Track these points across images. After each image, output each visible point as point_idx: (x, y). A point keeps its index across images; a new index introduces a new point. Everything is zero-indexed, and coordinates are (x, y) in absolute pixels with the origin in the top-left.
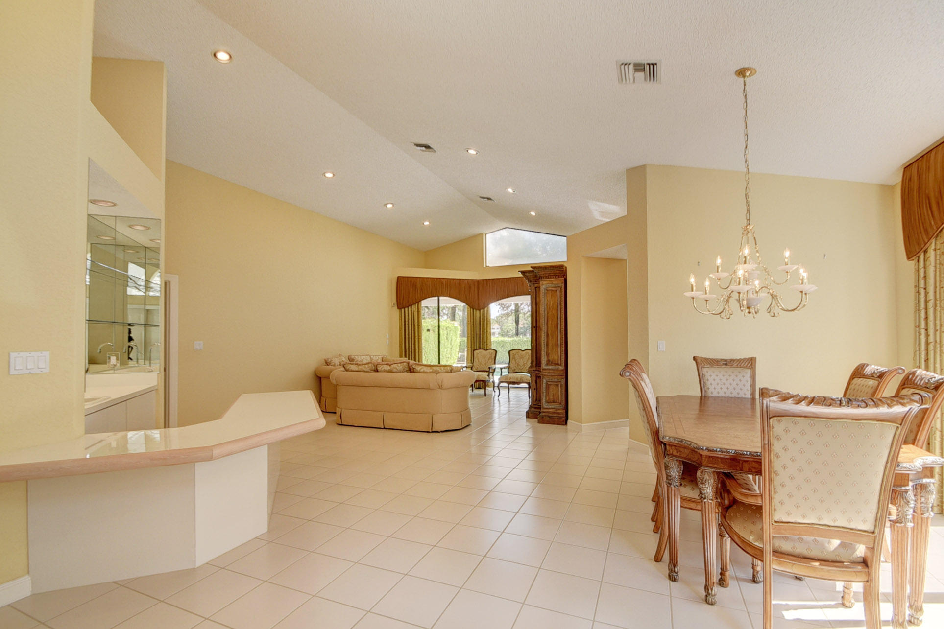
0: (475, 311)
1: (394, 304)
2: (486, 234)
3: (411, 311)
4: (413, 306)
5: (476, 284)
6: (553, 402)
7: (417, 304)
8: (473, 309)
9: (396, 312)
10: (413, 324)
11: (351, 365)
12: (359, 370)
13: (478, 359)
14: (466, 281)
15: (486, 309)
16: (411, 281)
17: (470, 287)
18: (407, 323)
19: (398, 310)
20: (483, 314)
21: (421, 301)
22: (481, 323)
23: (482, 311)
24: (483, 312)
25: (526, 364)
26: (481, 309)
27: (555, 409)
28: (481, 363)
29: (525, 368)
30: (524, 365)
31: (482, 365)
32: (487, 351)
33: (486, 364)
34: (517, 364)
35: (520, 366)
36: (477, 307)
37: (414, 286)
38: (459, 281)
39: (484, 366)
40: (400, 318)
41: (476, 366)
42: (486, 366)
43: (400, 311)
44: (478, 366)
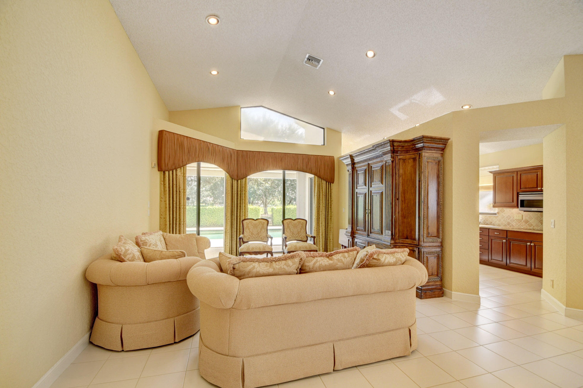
0: (233, 180)
1: (155, 164)
2: (241, 108)
3: (176, 175)
4: (178, 169)
5: (236, 154)
6: (432, 275)
7: (182, 168)
8: (232, 179)
9: (158, 175)
10: (178, 190)
11: (254, 264)
12: (277, 271)
13: (249, 229)
14: (228, 149)
15: (244, 179)
16: (178, 139)
18: (171, 189)
19: (158, 173)
20: (241, 184)
21: (186, 165)
22: (239, 193)
23: (239, 181)
24: (241, 182)
25: (300, 232)
26: (239, 179)
27: (434, 282)
28: (253, 232)
29: (299, 236)
30: (298, 233)
31: (254, 235)
32: (257, 221)
33: (258, 234)
34: (291, 233)
35: (295, 234)
36: (236, 177)
37: (181, 145)
38: (222, 148)
39: (257, 236)
40: (162, 183)
41: (248, 236)
42: (259, 236)
43: (161, 174)
44: (249, 237)
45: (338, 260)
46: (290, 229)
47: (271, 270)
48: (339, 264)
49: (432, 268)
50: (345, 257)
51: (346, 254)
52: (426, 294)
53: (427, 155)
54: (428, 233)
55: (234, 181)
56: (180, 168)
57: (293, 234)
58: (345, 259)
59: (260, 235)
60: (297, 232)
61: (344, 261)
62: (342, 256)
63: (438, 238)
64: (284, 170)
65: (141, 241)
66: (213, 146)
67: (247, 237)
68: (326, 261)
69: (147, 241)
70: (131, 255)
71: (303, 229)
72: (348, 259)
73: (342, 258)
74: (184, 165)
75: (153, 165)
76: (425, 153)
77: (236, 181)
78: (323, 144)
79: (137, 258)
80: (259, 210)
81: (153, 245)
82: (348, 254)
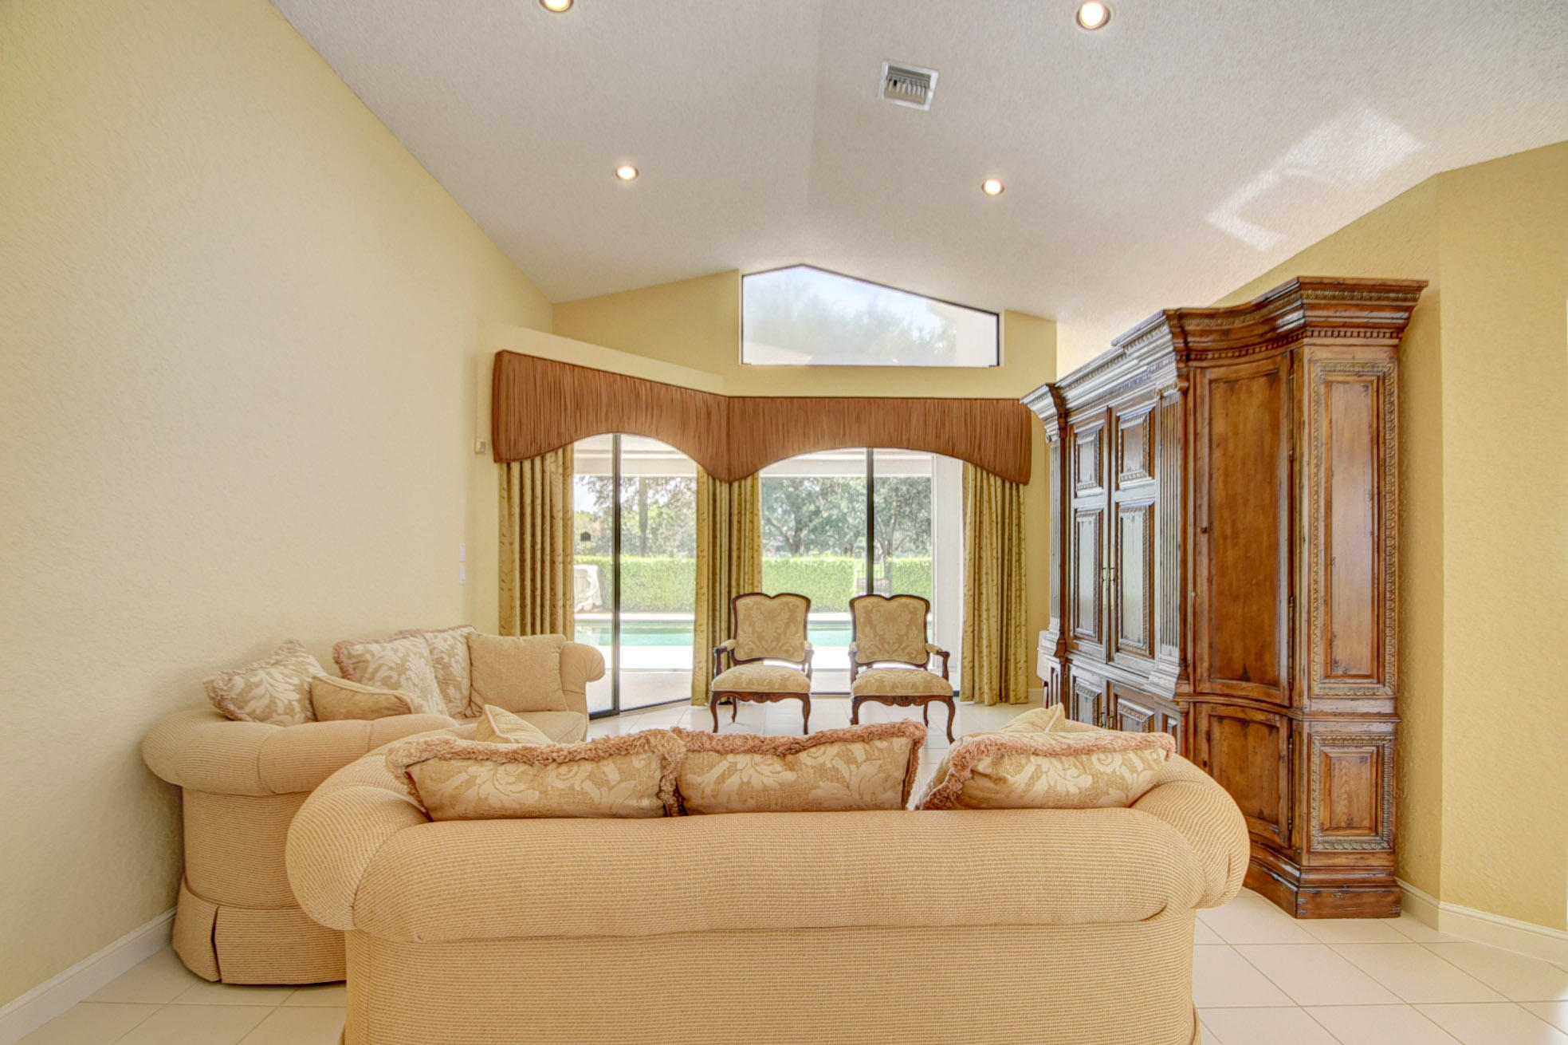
0: (718, 483)
1: (483, 444)
2: (743, 276)
3: (543, 471)
4: (548, 456)
5: (724, 407)
6: (1350, 826)
7: (560, 452)
8: (714, 479)
9: (492, 473)
10: (548, 514)
13: (752, 624)
14: (699, 395)
15: (749, 480)
16: (545, 374)
17: (709, 414)
18: (528, 510)
19: (496, 467)
20: (740, 495)
21: (572, 442)
22: (735, 519)
23: (736, 485)
24: (740, 487)
25: (905, 638)
26: (735, 480)
27: (1359, 856)
28: (764, 634)
29: (903, 649)
30: (900, 640)
31: (766, 641)
32: (776, 601)
33: (778, 639)
34: (878, 638)
35: (888, 643)
36: (724, 475)
37: (555, 391)
38: (681, 393)
39: (774, 644)
40: (505, 494)
41: (748, 644)
42: (780, 644)
43: (501, 468)
44: (754, 646)
45: (821, 770)
46: (873, 627)
47: (531, 798)
48: (826, 789)
49: (1350, 801)
50: (850, 760)
51: (858, 749)
52: (1319, 899)
53: (1322, 354)
54: (1331, 663)
55: (721, 486)
56: (553, 454)
57: (883, 640)
58: (853, 766)
59: (782, 642)
60: (897, 636)
61: (847, 775)
62: (837, 755)
63: (1379, 682)
64: (870, 449)
65: (350, 656)
66: (651, 388)
67: (746, 647)
68: (766, 770)
69: (368, 657)
70: (266, 701)
71: (914, 628)
72: (863, 767)
73: (840, 765)
74: (563, 446)
75: (479, 445)
76: (1313, 348)
77: (727, 485)
78: (994, 363)
79: (281, 709)
80: (851, 567)
81: (391, 669)
82: (867, 746)
